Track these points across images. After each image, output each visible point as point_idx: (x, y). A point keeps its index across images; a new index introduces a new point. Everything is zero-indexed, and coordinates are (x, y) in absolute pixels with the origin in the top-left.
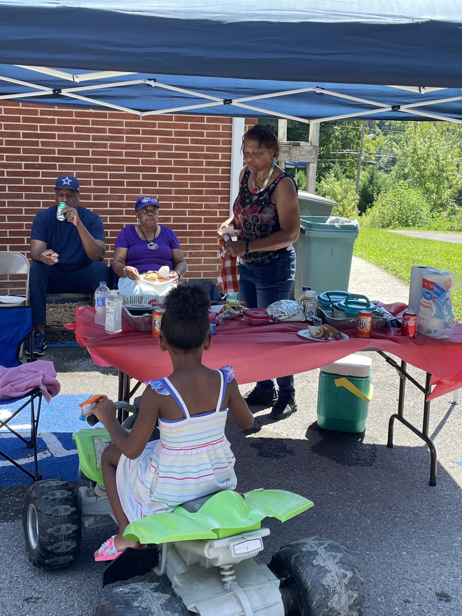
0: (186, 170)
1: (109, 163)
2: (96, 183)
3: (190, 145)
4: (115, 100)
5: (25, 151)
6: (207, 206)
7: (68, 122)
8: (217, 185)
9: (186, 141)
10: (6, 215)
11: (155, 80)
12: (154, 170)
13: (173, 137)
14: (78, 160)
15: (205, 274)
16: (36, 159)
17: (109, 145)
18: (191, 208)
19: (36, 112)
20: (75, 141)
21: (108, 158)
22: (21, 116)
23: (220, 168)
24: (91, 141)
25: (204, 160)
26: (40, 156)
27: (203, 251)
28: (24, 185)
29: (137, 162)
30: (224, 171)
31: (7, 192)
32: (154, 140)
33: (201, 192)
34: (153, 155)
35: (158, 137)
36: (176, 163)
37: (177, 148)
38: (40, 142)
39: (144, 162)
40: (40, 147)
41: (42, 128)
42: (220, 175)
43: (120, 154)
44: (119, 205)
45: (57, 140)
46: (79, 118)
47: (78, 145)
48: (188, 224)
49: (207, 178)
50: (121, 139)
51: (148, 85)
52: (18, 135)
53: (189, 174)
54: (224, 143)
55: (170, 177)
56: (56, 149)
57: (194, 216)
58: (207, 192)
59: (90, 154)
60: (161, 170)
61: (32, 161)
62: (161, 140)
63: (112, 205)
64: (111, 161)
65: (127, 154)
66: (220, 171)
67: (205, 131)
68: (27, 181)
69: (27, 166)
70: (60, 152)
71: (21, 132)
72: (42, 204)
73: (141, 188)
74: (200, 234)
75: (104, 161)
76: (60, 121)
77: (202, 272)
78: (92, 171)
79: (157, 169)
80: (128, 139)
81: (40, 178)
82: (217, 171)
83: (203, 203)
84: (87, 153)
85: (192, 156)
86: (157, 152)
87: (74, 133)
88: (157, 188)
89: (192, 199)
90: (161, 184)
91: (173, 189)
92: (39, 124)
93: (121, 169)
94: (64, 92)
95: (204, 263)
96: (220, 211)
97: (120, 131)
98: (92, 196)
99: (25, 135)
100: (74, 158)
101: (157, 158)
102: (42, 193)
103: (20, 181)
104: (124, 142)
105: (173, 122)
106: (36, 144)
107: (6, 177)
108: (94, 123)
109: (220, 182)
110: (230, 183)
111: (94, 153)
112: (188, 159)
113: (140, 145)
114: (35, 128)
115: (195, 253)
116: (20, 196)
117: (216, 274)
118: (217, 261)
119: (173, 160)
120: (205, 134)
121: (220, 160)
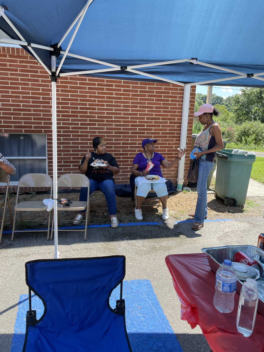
0: (159, 126)
1: (123, 123)
2: (116, 133)
3: (162, 113)
4: (166, 75)
5: (81, 116)
6: (169, 144)
7: (102, 101)
8: (174, 133)
9: (160, 112)
10: (71, 149)
12: (144, 126)
13: (154, 109)
14: (107, 121)
16: (86, 120)
17: (122, 113)
18: (161, 145)
19: (86, 96)
20: (106, 111)
21: (122, 120)
22: (79, 98)
23: (176, 125)
24: (114, 112)
25: (168, 121)
26: (88, 119)
28: (80, 134)
30: (178, 126)
31: (71, 137)
32: (145, 111)
33: (166, 137)
34: (144, 118)
35: (147, 109)
36: (155, 122)
37: (156, 115)
38: (88, 112)
39: (139, 122)
40: (88, 114)
41: (89, 105)
42: (176, 128)
43: (128, 118)
44: (127, 144)
45: (97, 111)
46: (108, 100)
47: (107, 113)
49: (170, 130)
50: (128, 110)
52: (77, 108)
53: (161, 128)
54: (178, 112)
55: (151, 130)
56: (96, 115)
57: (163, 149)
58: (169, 137)
59: (113, 118)
60: (147, 126)
61: (84, 122)
62: (148, 111)
63: (123, 144)
65: (131, 118)
67: (170, 106)
68: (81, 132)
69: (81, 124)
70: (98, 117)
71: (79, 106)
72: (89, 143)
73: (138, 135)
75: (120, 121)
76: (98, 101)
80: (132, 110)
81: (88, 130)
82: (174, 126)
83: (167, 142)
85: (163, 119)
86: (146, 117)
87: (105, 107)
88: (145, 135)
89: (162, 140)
90: (147, 133)
91: (153, 135)
92: (88, 103)
93: (128, 125)
94: (129, 69)
95: (167, 171)
96: (175, 146)
97: (128, 106)
98: (114, 139)
99: (81, 108)
100: (105, 120)
101: (146, 120)
102: (89, 138)
104: (130, 112)
105: (154, 102)
106: (86, 113)
107: (71, 130)
108: (115, 102)
109: (176, 132)
110: (180, 133)
111: (115, 118)
112: (161, 121)
113: (138, 113)
114: (86, 105)
116: (78, 140)
117: (172, 177)
118: (173, 171)
119: (153, 121)
120: (169, 108)
121: (176, 121)
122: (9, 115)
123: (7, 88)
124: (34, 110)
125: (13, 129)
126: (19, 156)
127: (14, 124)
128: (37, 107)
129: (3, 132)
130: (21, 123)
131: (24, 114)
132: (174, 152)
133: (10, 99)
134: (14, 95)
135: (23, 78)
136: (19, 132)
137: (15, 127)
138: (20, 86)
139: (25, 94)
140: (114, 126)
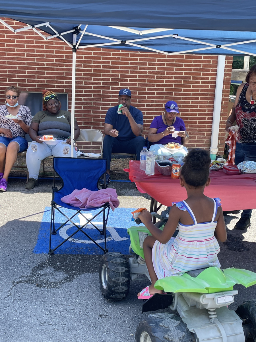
0: (190, 86)
1: (148, 82)
2: (140, 93)
3: (193, 72)
4: (155, 47)
5: (103, 75)
6: (201, 107)
7: (126, 59)
8: (207, 95)
9: (191, 70)
10: (92, 110)
11: (177, 35)
12: (172, 86)
13: (183, 67)
14: (131, 80)
15: (197, 145)
16: (109, 80)
17: (148, 72)
18: (191, 108)
19: (109, 54)
20: (129, 70)
21: (147, 79)
22: (102, 56)
23: (209, 85)
24: (138, 70)
25: (201, 81)
26: (111, 78)
27: (197, 132)
28: (101, 94)
29: (163, 81)
30: (211, 87)
31: (93, 97)
32: (173, 69)
33: (198, 99)
34: (172, 77)
35: (175, 67)
36: (185, 82)
37: (185, 74)
38: (111, 71)
39: (166, 81)
40: (111, 73)
41: (113, 63)
42: (209, 89)
43: (154, 77)
44: (152, 105)
45: (120, 69)
46: (132, 57)
47: (131, 72)
48: (189, 116)
49: (202, 91)
50: (155, 69)
51: (174, 38)
52: (99, 67)
53: (191, 88)
54: (213, 70)
55: (180, 90)
56: (119, 74)
57: (193, 112)
58: (201, 99)
59: (137, 77)
60: (176, 86)
61: (106, 81)
62: (177, 69)
63: (148, 105)
64: (149, 81)
65: (157, 77)
66: (210, 87)
67: (202, 64)
68: (103, 92)
69: (103, 84)
70: (121, 76)
71: (101, 65)
72: (110, 104)
73: (164, 96)
74: (196, 122)
75: (145, 81)
76: (122, 59)
77: (196, 144)
78: (138, 87)
79: (174, 85)
80: (159, 69)
81: (110, 90)
82: (208, 87)
83: (199, 105)
84: (136, 76)
85: (194, 78)
86: (174, 76)
87: (129, 65)
88: (173, 96)
89: (192, 102)
90: (175, 94)
91: (182, 96)
92: (111, 61)
93: (154, 85)
94: (128, 42)
95: (197, 139)
96: (208, 110)
97: (154, 64)
98: (137, 100)
99: (103, 67)
100: (129, 79)
101: (174, 79)
102: (111, 98)
103: (100, 92)
104: (156, 71)
105: (184, 59)
106: (109, 71)
107: (92, 89)
108: (140, 60)
109: (209, 93)
110: (215, 94)
111: (140, 77)
112: (192, 80)
113: (165, 72)
114: (109, 63)
115: (192, 133)
116: (99, 100)
117: (204, 145)
118: (205, 138)
119: (183, 80)
120: (202, 65)
121: (210, 80)
122: (33, 74)
123: (32, 47)
124: (57, 69)
125: (36, 88)
127: (38, 83)
128: (60, 65)
129: (27, 91)
130: (44, 82)
131: (47, 73)
132: (207, 117)
133: (35, 58)
134: (39, 54)
137: (38, 86)
138: (45, 45)
139: (49, 53)
140: (139, 86)
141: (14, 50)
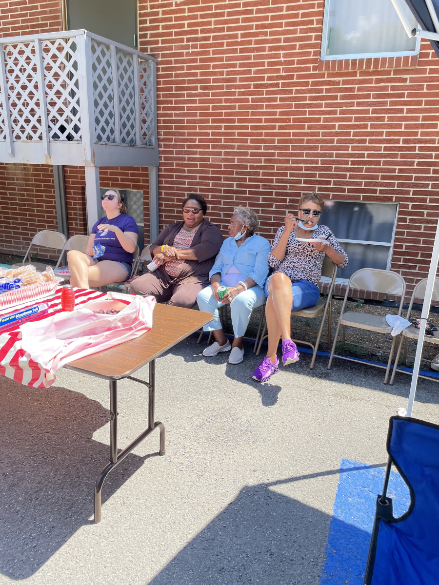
122: (344, 172)
123: (348, 127)
124: (385, 163)
125: (346, 193)
126: (347, 238)
127: (349, 186)
128: (392, 156)
129: (331, 198)
130: (360, 184)
131: (367, 170)
133: (350, 145)
134: (357, 138)
135: (376, 109)
136: (355, 199)
137: (350, 191)
138: (369, 123)
139: (375, 136)
141: (317, 134)
